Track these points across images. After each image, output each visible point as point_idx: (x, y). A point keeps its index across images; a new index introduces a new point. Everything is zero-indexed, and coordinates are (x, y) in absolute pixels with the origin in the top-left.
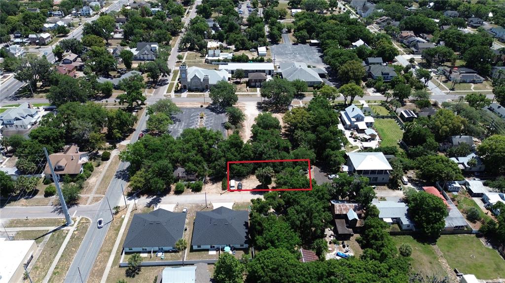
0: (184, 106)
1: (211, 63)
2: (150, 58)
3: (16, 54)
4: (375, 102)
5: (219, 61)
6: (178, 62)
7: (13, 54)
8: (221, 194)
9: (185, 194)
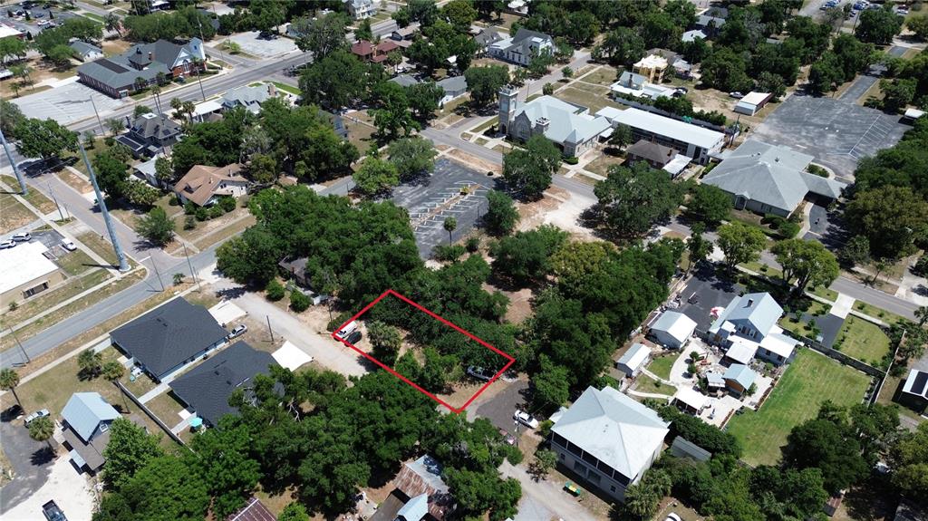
0: (466, 162)
1: (615, 99)
2: (522, 61)
3: (358, 9)
4: (881, 316)
5: (630, 98)
6: (562, 81)
7: (354, 10)
8: (319, 333)
9: (276, 305)
